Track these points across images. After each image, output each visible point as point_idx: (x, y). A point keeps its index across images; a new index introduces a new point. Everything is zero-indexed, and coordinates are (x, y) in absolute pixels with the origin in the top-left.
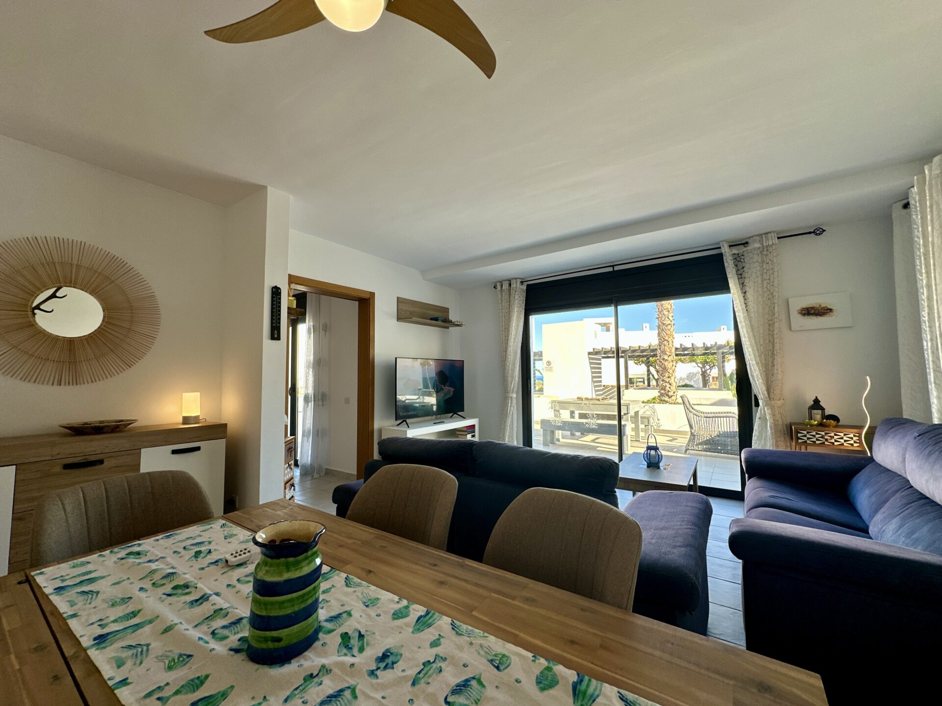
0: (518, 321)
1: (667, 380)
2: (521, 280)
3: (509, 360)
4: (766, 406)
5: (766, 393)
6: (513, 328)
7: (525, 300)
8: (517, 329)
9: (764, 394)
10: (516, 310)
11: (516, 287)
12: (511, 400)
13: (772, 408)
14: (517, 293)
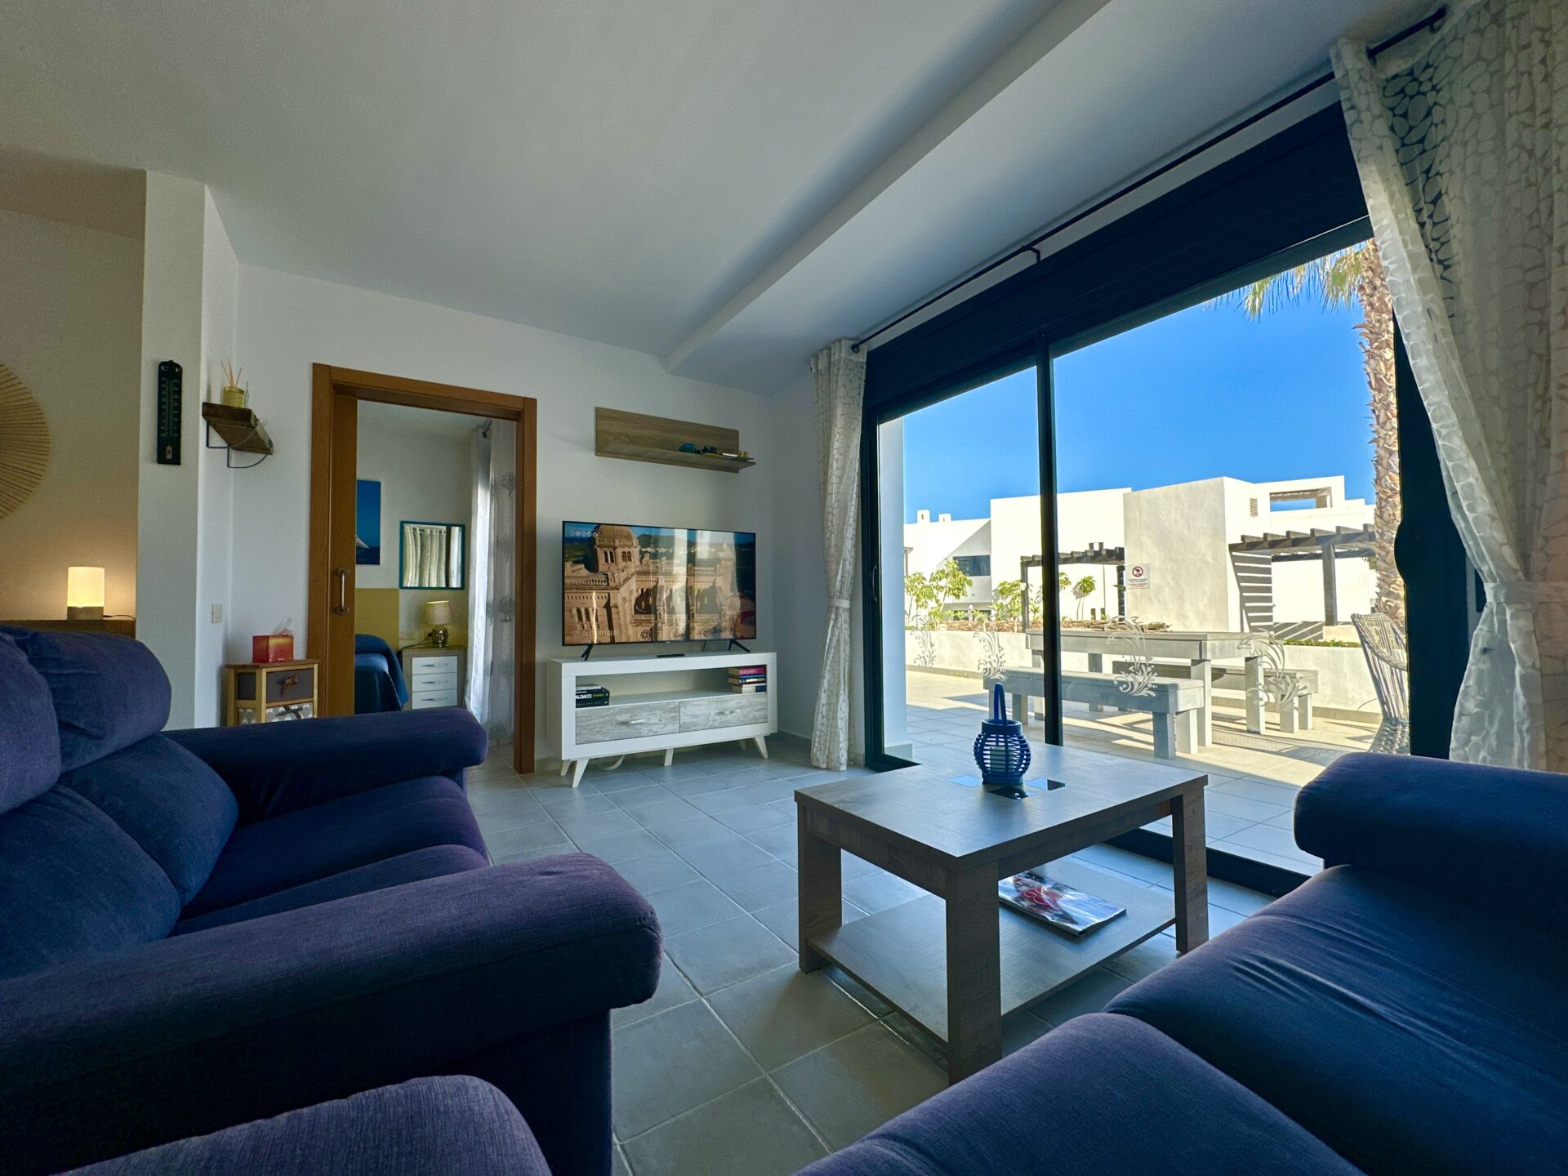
0: (848, 438)
2: (852, 343)
3: (830, 524)
4: (1508, 602)
5: (1508, 552)
6: (835, 452)
7: (863, 387)
8: (845, 454)
9: (1498, 559)
10: (839, 411)
11: (839, 360)
12: (836, 615)
13: (1539, 612)
14: (841, 372)
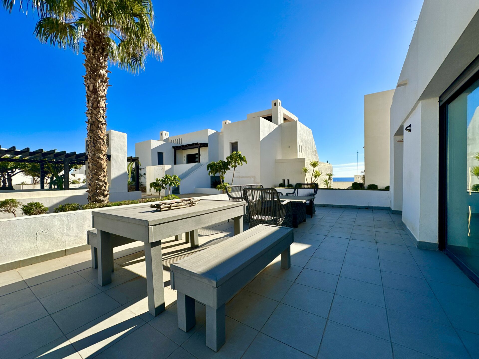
1: (103, 179)
